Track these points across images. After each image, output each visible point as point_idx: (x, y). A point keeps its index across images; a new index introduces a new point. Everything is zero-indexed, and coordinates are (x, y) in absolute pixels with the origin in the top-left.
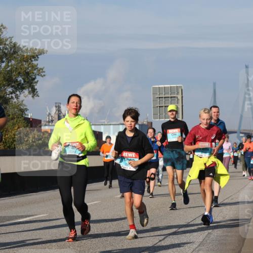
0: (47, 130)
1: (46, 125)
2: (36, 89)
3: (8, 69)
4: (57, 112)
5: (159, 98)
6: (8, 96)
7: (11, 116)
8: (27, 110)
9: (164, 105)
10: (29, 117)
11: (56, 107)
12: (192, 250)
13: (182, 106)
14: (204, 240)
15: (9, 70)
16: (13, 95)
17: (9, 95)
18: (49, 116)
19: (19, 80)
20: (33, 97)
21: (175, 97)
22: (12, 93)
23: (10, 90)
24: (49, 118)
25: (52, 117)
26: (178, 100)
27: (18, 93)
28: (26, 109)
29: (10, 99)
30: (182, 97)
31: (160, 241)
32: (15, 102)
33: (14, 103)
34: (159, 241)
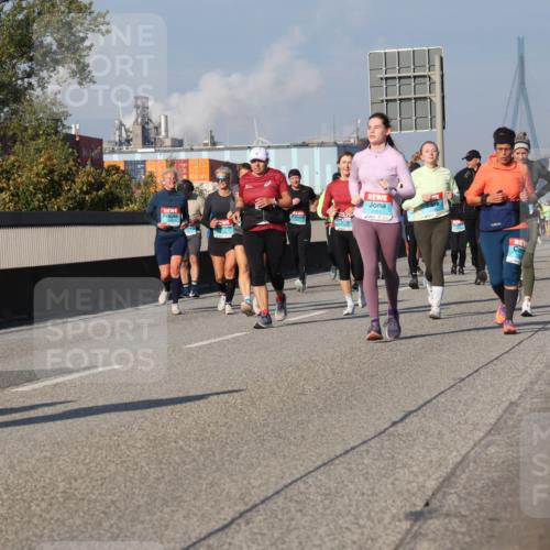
0: (118, 165)
1: (113, 152)
2: (88, 66)
3: (20, 17)
4: (140, 120)
5: (387, 79)
6: (19, 82)
7: (30, 131)
8: (67, 115)
9: (397, 97)
10: (73, 133)
11: (137, 107)
12: (471, 443)
13: (443, 98)
14: (499, 420)
15: (22, 20)
16: (34, 80)
17: (22, 79)
18: (120, 129)
19: (45, 43)
20: (80, 84)
21: (424, 76)
22: (29, 75)
23: (24, 66)
24: (120, 136)
25: (127, 131)
26: (432, 83)
27: (44, 74)
28: (63, 112)
29: (26, 89)
30: (442, 77)
31: (394, 424)
32: (38, 97)
33: (35, 101)
34: (389, 423)
